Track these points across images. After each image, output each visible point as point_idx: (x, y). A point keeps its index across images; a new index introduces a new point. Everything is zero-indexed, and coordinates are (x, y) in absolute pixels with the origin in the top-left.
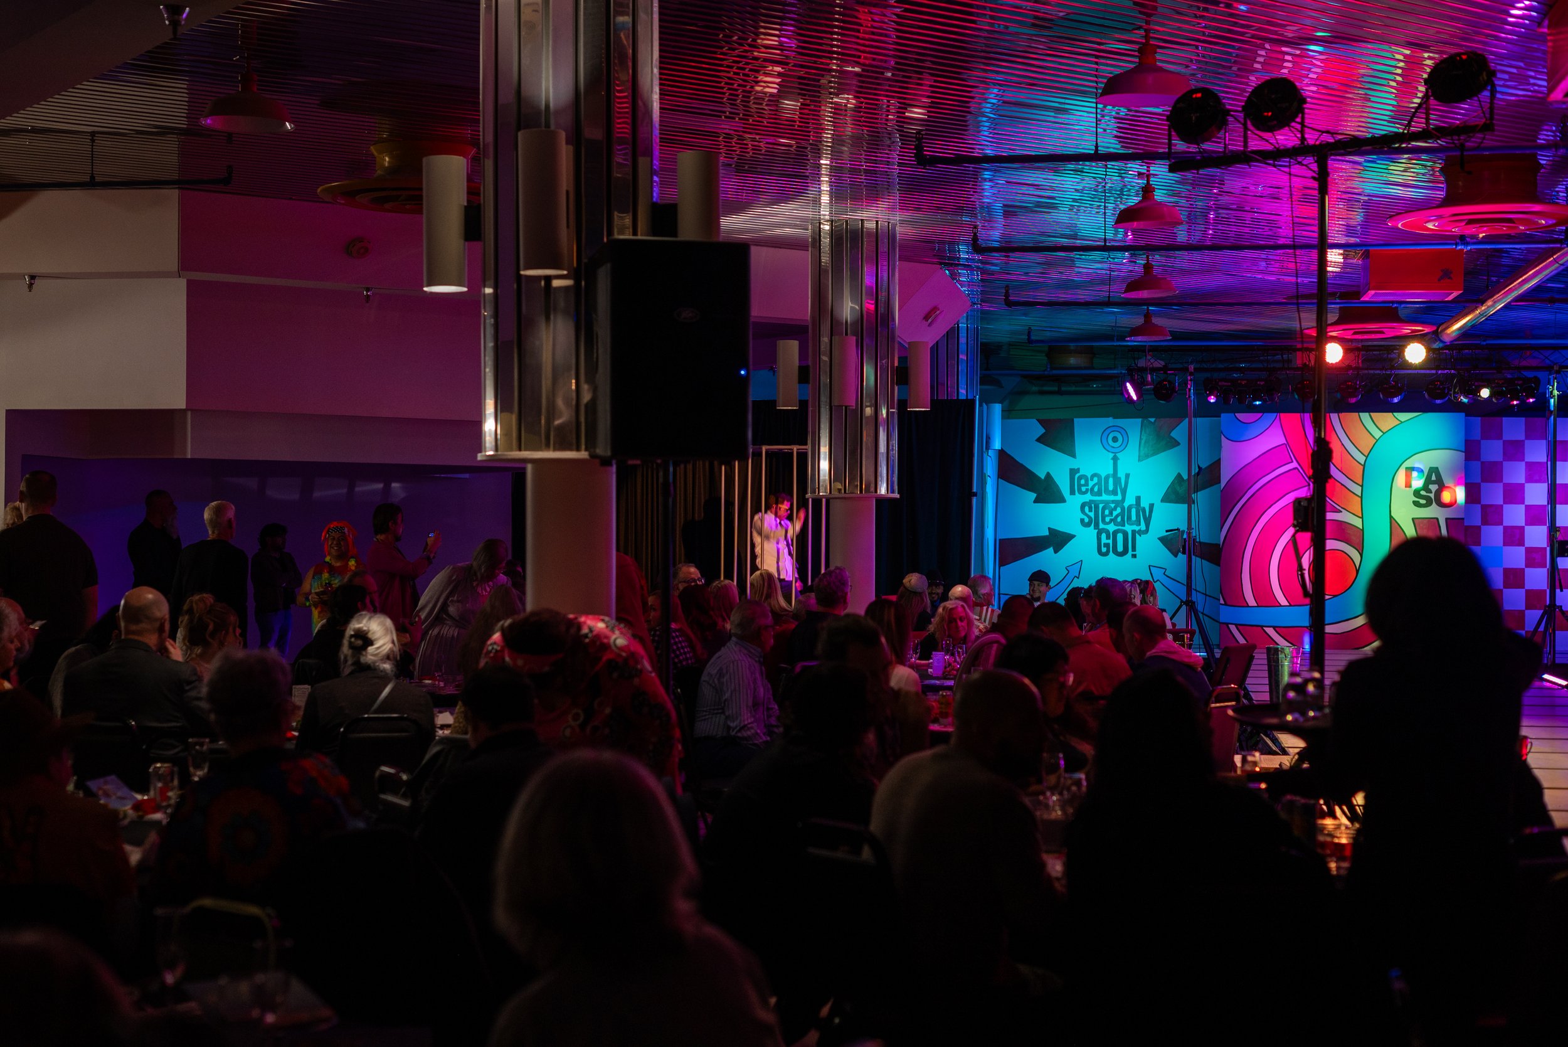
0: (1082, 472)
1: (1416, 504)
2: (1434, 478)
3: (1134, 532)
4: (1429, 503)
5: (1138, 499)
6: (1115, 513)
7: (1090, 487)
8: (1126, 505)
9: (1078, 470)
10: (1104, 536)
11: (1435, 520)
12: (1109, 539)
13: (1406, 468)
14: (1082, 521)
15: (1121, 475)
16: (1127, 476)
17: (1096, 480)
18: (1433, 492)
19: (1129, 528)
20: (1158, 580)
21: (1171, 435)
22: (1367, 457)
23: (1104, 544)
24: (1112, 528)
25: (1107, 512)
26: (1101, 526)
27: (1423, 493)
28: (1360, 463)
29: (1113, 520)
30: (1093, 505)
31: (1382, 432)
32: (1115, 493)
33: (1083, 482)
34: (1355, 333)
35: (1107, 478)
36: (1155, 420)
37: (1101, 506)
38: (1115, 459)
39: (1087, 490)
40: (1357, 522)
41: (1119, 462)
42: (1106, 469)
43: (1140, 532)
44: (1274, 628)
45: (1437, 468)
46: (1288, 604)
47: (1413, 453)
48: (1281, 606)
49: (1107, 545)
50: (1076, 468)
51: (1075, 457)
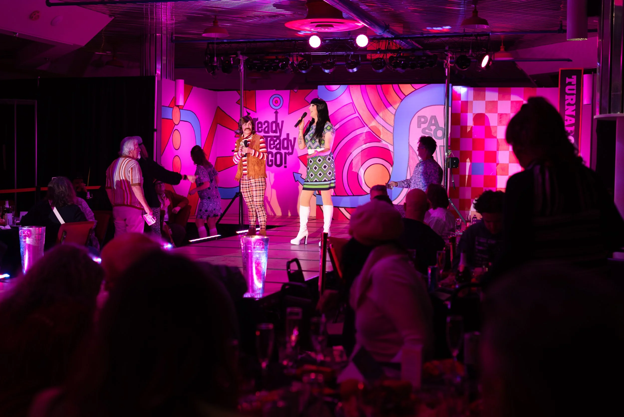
0: (259, 120)
2: (433, 122)
3: (285, 153)
5: (288, 135)
6: (276, 143)
7: (263, 129)
8: (282, 138)
9: (257, 119)
10: (270, 155)
12: (273, 157)
13: (419, 117)
15: (279, 121)
16: (283, 122)
17: (266, 124)
18: (433, 130)
19: (283, 151)
20: (298, 180)
21: (306, 99)
22: (396, 110)
23: (270, 160)
24: (274, 151)
25: (272, 142)
26: (269, 150)
27: (427, 131)
28: (392, 114)
29: (275, 147)
30: (265, 139)
32: (275, 132)
33: (260, 125)
35: (273, 122)
36: (297, 91)
37: (269, 139)
38: (276, 113)
39: (262, 130)
40: (391, 148)
41: (278, 115)
42: (271, 119)
43: (289, 154)
44: (345, 208)
45: (435, 116)
46: (352, 195)
47: (422, 108)
48: (348, 196)
49: (272, 161)
50: (256, 118)
51: (256, 112)
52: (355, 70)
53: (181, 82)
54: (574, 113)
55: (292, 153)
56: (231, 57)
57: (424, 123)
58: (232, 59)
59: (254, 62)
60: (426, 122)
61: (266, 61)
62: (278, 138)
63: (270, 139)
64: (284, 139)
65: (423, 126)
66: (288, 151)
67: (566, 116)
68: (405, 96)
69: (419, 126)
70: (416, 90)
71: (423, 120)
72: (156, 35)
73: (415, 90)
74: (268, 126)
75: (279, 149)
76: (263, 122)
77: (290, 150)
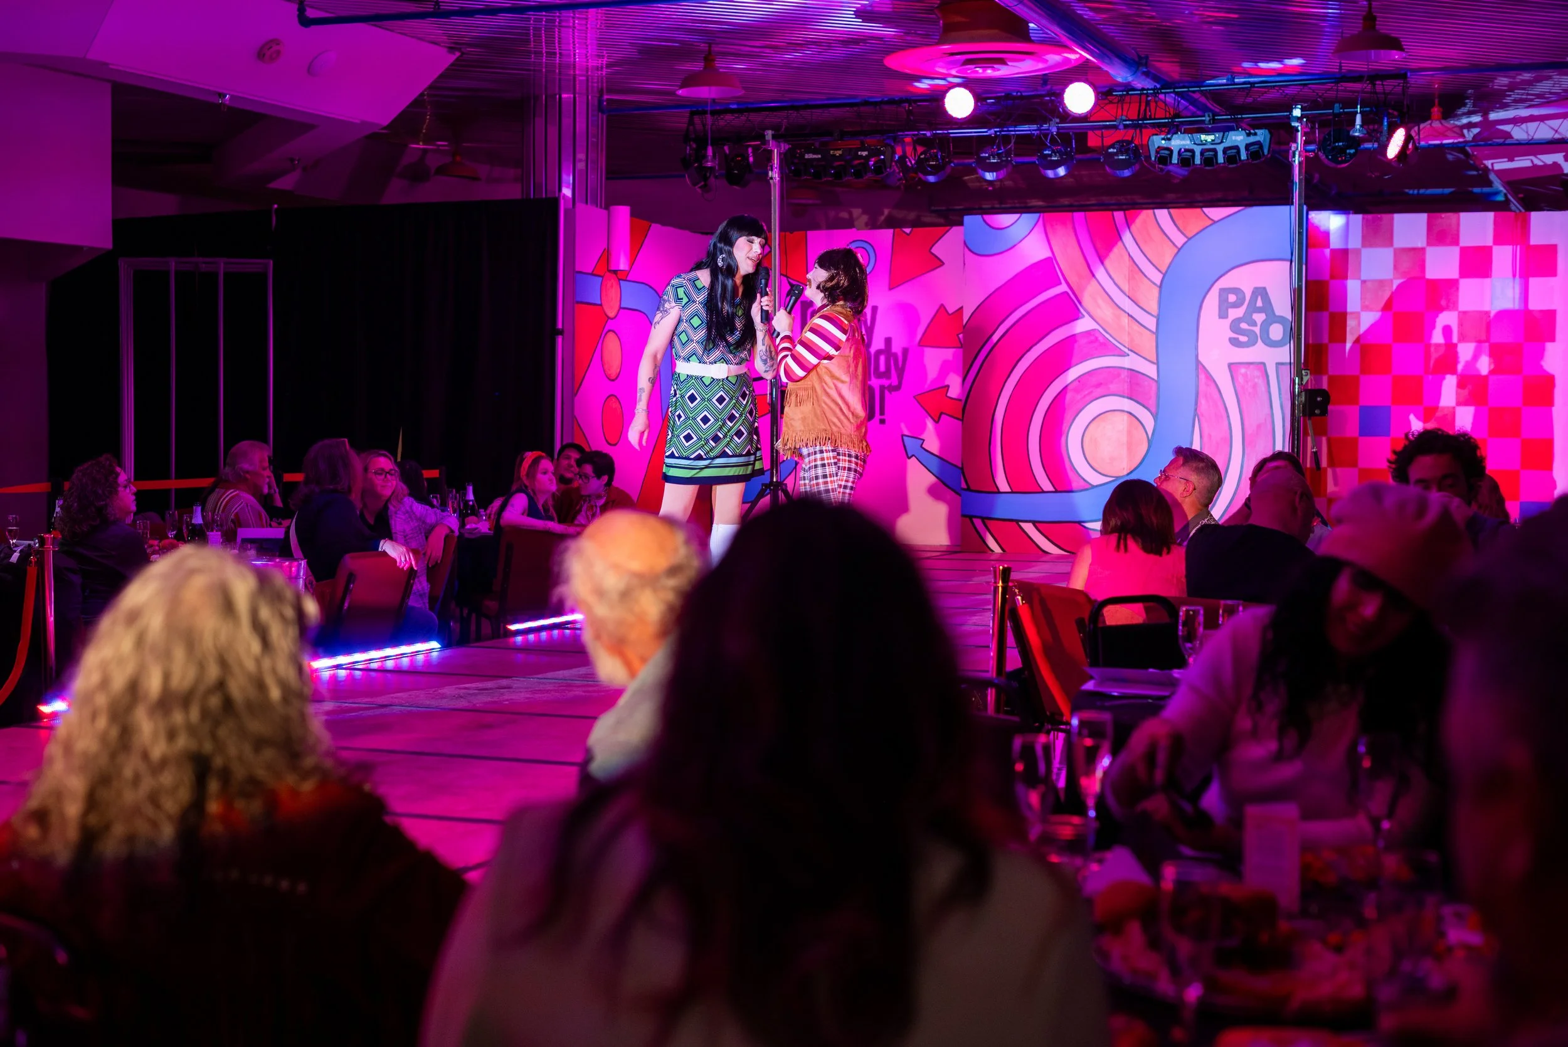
1: (1234, 342)
2: (1259, 303)
3: (882, 388)
4: (1252, 343)
5: (888, 341)
8: (873, 350)
11: (1262, 365)
13: (1222, 290)
15: (867, 308)
16: (875, 310)
18: (1259, 324)
19: (876, 383)
20: (913, 455)
21: (934, 250)
22: (1164, 274)
27: (1244, 326)
28: (1153, 283)
31: (1186, 237)
36: (911, 232)
40: (1150, 370)
43: (892, 389)
44: (1035, 523)
45: (1265, 289)
46: (1054, 490)
47: (1229, 268)
48: (1044, 492)
52: (1062, 171)
53: (623, 212)
55: (897, 388)
56: (750, 146)
57: (1236, 305)
58: (750, 150)
59: (807, 156)
60: (1242, 304)
61: (838, 155)
64: (879, 352)
65: (1235, 313)
66: (890, 382)
68: (1186, 239)
69: (1223, 315)
70: (1214, 222)
71: (1232, 298)
72: (560, 98)
73: (1211, 222)
77: (894, 381)
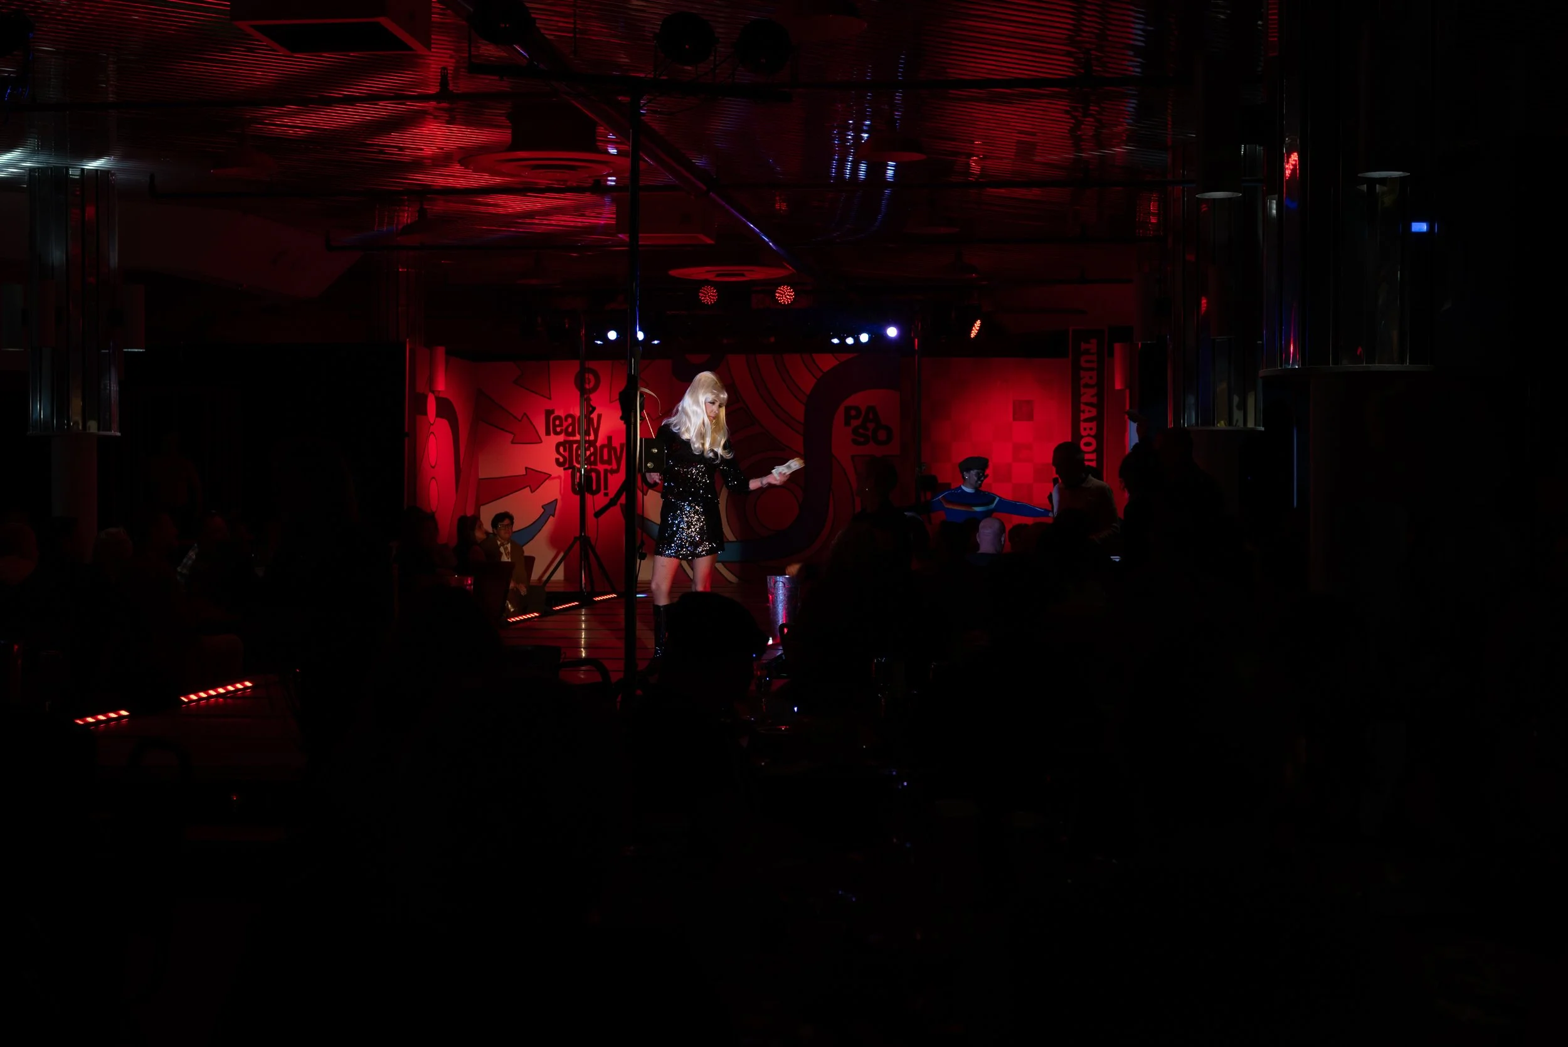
0: (556, 413)
2: (872, 417)
3: (606, 471)
4: (867, 441)
5: (610, 438)
6: (588, 453)
7: (564, 428)
8: (598, 444)
9: (552, 412)
10: (578, 475)
13: (845, 407)
14: (557, 460)
15: (594, 415)
16: (599, 416)
17: (570, 420)
18: (870, 430)
19: (601, 467)
22: (809, 397)
23: (578, 482)
24: (585, 467)
25: (580, 452)
26: (575, 465)
27: (861, 431)
28: (802, 402)
29: (587, 460)
30: (567, 445)
32: (587, 433)
33: (557, 422)
34: (718, 275)
37: (575, 446)
38: (588, 400)
39: (561, 430)
41: (591, 403)
42: (579, 411)
43: (613, 472)
45: (874, 407)
47: (851, 393)
50: (551, 409)
51: (550, 399)
53: (441, 351)
54: (1094, 400)
55: (617, 471)
57: (856, 417)
60: (860, 417)
62: (592, 444)
63: (577, 447)
64: (602, 447)
65: (855, 423)
66: (610, 467)
67: (1082, 405)
68: (823, 374)
69: (847, 424)
70: (841, 363)
71: (853, 413)
73: (839, 363)
74: (573, 424)
75: (595, 463)
76: (563, 417)
77: (615, 467)
